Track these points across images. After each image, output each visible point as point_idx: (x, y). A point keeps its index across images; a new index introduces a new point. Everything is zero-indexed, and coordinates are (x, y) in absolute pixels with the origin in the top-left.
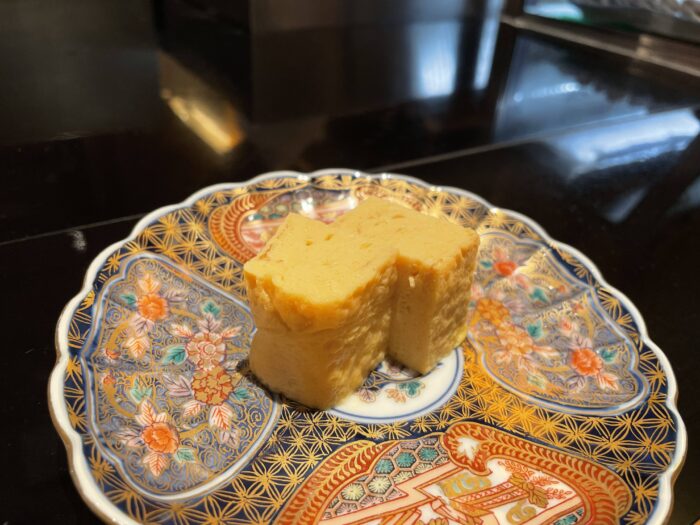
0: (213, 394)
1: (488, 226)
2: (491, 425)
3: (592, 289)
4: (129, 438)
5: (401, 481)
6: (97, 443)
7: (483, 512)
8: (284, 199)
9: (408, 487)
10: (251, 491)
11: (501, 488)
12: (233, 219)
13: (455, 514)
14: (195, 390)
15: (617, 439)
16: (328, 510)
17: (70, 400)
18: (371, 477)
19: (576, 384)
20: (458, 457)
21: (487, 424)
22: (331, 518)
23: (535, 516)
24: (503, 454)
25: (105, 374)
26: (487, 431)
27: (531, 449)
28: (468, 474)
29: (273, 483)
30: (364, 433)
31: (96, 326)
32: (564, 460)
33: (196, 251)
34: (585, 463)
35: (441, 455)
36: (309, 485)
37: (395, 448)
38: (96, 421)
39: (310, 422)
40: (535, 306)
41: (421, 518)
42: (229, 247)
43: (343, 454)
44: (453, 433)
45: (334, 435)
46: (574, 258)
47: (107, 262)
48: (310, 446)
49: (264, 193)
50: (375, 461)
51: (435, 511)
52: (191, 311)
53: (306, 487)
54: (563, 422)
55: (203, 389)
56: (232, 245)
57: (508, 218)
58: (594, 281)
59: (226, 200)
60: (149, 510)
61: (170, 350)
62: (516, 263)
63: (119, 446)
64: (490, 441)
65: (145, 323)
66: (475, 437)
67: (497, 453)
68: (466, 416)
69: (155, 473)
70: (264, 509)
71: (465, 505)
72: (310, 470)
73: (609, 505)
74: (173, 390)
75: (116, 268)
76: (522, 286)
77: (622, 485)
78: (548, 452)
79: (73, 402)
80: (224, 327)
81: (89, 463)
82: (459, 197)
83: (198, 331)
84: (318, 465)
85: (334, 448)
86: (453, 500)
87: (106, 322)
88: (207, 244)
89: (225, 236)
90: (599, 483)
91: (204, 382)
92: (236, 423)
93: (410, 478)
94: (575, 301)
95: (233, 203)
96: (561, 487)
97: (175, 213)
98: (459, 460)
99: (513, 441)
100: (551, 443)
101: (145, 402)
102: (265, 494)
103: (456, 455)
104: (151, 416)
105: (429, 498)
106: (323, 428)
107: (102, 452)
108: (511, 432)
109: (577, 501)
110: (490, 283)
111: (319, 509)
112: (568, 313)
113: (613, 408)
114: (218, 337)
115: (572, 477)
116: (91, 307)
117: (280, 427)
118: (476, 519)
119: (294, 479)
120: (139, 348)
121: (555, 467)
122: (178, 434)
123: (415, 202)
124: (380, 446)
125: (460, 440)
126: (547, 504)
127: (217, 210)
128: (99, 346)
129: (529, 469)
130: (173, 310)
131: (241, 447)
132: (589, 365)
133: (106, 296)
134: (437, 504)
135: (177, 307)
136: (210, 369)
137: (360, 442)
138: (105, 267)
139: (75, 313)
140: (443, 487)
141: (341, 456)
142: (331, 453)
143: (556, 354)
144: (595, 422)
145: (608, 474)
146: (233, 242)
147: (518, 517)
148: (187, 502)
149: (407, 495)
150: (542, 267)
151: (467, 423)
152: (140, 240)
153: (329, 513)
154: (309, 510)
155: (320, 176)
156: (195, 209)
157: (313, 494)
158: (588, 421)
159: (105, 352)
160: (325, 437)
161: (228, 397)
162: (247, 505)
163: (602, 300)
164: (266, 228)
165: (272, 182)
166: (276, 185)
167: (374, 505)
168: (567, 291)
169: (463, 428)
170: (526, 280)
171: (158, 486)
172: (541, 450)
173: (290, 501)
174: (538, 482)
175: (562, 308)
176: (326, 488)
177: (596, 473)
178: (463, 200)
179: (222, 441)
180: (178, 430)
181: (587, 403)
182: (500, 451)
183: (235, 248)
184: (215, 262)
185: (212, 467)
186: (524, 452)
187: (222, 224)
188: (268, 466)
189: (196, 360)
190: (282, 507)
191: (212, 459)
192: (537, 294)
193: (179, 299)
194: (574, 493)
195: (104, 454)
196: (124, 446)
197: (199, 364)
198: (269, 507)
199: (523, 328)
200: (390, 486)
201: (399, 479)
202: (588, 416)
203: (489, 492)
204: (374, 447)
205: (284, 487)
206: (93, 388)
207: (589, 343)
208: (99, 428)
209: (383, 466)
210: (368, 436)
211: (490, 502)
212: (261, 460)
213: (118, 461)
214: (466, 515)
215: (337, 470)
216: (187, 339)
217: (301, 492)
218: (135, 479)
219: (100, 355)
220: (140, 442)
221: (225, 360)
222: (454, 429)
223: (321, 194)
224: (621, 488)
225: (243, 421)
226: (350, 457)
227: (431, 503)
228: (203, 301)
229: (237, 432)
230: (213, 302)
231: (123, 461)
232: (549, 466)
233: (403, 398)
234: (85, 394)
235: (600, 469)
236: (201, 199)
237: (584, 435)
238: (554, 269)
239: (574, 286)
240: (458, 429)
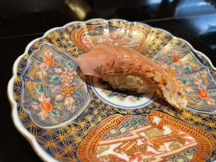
0: (67, 93)
1: (171, 43)
2: (166, 113)
3: (208, 69)
4: (35, 105)
5: (131, 130)
6: (22, 106)
7: (160, 144)
8: (98, 29)
9: (134, 132)
10: (77, 128)
11: (168, 136)
12: (80, 34)
13: (150, 144)
14: (61, 91)
15: (213, 123)
16: (104, 137)
17: (15, 91)
18: (120, 127)
19: (199, 101)
20: (153, 123)
21: (164, 113)
22: (104, 140)
23: (180, 147)
24: (169, 124)
25: (30, 83)
26: (164, 115)
27: (180, 123)
28: (156, 130)
29: (85, 126)
30: (119, 112)
31: (28, 66)
32: (192, 128)
33: (66, 44)
34: (200, 130)
35: (147, 122)
36: (98, 128)
37: (130, 118)
38: (24, 99)
39: (100, 106)
40: (186, 73)
41: (137, 144)
42: (78, 44)
43: (111, 118)
44: (152, 114)
45: (108, 111)
46: (202, 57)
47: (34, 44)
48: (99, 114)
49: (92, 26)
50: (122, 122)
51: (143, 141)
52: (62, 64)
53: (97, 128)
54: (193, 115)
55: (64, 91)
56: (79, 43)
57: (179, 41)
58: (209, 65)
59: (78, 27)
60: (38, 131)
61: (54, 77)
62: (180, 57)
63: (31, 108)
64: (165, 119)
65: (46, 67)
66: (159, 117)
67: (167, 123)
68: (157, 109)
69: (43, 118)
70: (81, 135)
71: (154, 140)
72: (99, 123)
73: (208, 146)
74: (53, 91)
75: (37, 47)
76: (182, 66)
77: (213, 139)
78: (186, 125)
79: (16, 91)
80: (73, 71)
81: (19, 113)
82: (162, 32)
83: (64, 71)
84: (101, 121)
85: (108, 116)
86: (150, 138)
87: (32, 65)
88: (70, 42)
89: (77, 40)
90: (205, 138)
91: (64, 89)
92: (74, 104)
93: (135, 129)
94: (201, 72)
95: (80, 28)
96: (190, 138)
97: (59, 30)
98: (153, 125)
99: (174, 119)
100: (188, 122)
101: (43, 94)
102: (82, 129)
103: (152, 122)
104: (44, 99)
105: (141, 137)
106: (105, 108)
107: (24, 109)
108: (173, 116)
109: (196, 144)
110: (170, 63)
111: (100, 136)
112: (198, 76)
113: (212, 111)
114: (71, 74)
115: (195, 135)
116: (26, 59)
117: (90, 107)
118: (157, 146)
119: (93, 125)
120: (43, 75)
121: (188, 130)
122: (53, 106)
123: (145, 33)
124: (125, 116)
125: (154, 117)
126: (184, 143)
127: (74, 30)
128: (28, 73)
129: (179, 130)
130: (56, 63)
131: (75, 112)
132: (204, 95)
133: (32, 56)
134: (143, 139)
135: (58, 63)
136: (67, 85)
137: (117, 114)
138: (33, 46)
139: (20, 61)
140: (146, 133)
141: (110, 119)
142: (107, 117)
143: (192, 90)
144: (205, 116)
145: (209, 135)
146: (79, 42)
147: (173, 147)
148: (53, 130)
149: (133, 135)
150: (190, 59)
151: (157, 112)
152: (46, 38)
153: (104, 138)
154: (97, 137)
155: (112, 21)
156: (66, 29)
157: (98, 131)
158: (202, 115)
159: (30, 75)
160: (105, 112)
161: (72, 95)
162: (75, 133)
163: (211, 73)
164: (91, 38)
165: (95, 22)
166: (96, 24)
167: (121, 137)
168: (199, 68)
169: (155, 113)
170: (184, 63)
171: (43, 123)
172: (184, 124)
173: (90, 133)
174: (182, 135)
175: (196, 74)
176: (104, 129)
177: (204, 134)
178: (163, 33)
179: (68, 110)
180: (54, 104)
181: (202, 109)
182: (169, 123)
183: (80, 44)
184: (73, 48)
185: (64, 118)
186: (177, 124)
187: (76, 36)
188: (84, 120)
189: (62, 81)
190: (87, 134)
191: (64, 115)
192: (187, 68)
193: (59, 60)
194: (195, 141)
195: (25, 110)
196: (33, 108)
197: (63, 83)
198: (82, 134)
199: (181, 80)
200: (127, 131)
201: (131, 129)
202: (203, 113)
203: (163, 137)
204: (122, 117)
205: (89, 127)
206: (24, 87)
207: (205, 87)
208: (24, 101)
209: (125, 124)
210: (121, 113)
211: (163, 141)
212: (82, 117)
213: (30, 113)
214: (154, 144)
215: (108, 123)
216: (60, 74)
217: (95, 130)
218: (35, 120)
219: (28, 76)
220: (39, 107)
221: (73, 82)
222: (152, 113)
223: (112, 28)
224: (213, 141)
225: (77, 103)
226: (114, 119)
227: (141, 138)
228: (67, 61)
229: (74, 107)
230: (71, 62)
231: (32, 113)
232: (186, 130)
233: (135, 101)
234: (21, 89)
235: (205, 133)
236: (69, 26)
237: (200, 120)
238: (194, 60)
239: (201, 67)
240: (153, 114)
